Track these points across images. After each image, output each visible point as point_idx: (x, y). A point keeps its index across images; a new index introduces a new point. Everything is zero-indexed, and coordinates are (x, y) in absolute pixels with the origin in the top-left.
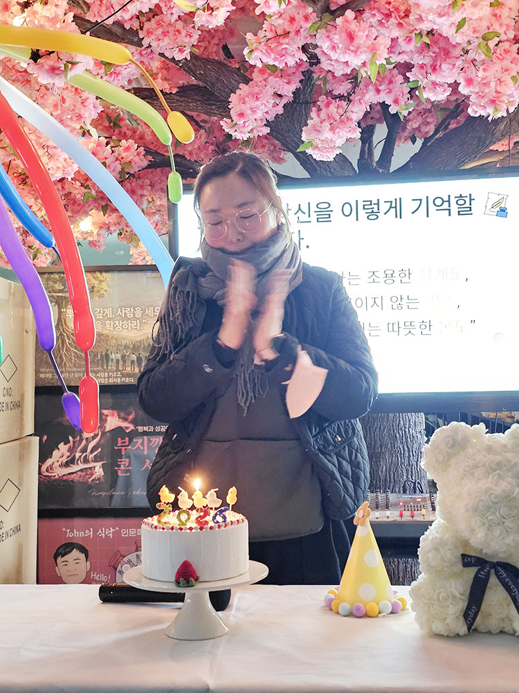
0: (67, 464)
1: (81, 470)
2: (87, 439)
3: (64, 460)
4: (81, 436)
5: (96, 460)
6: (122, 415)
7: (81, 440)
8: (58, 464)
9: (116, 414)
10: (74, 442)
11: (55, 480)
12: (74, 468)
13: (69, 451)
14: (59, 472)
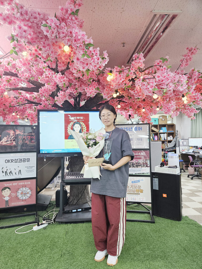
0: (6, 142)
1: (10, 143)
2: (11, 136)
3: (6, 141)
4: (10, 135)
5: (13, 141)
6: (20, 131)
7: (10, 136)
8: (4, 142)
9: (18, 131)
10: (8, 137)
11: (3, 145)
12: (8, 143)
13: (7, 139)
14: (4, 143)
